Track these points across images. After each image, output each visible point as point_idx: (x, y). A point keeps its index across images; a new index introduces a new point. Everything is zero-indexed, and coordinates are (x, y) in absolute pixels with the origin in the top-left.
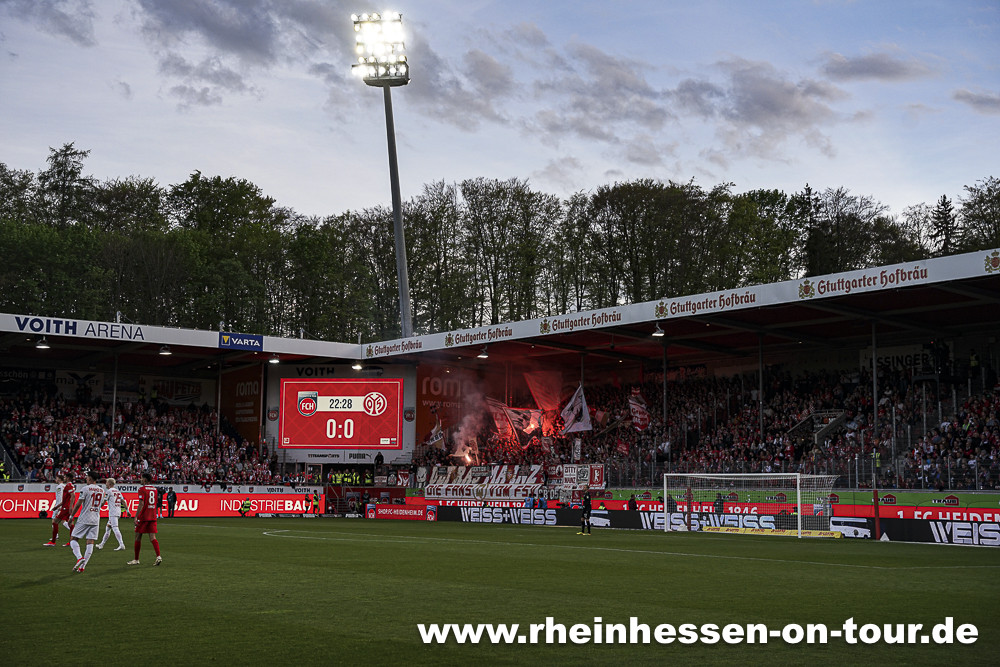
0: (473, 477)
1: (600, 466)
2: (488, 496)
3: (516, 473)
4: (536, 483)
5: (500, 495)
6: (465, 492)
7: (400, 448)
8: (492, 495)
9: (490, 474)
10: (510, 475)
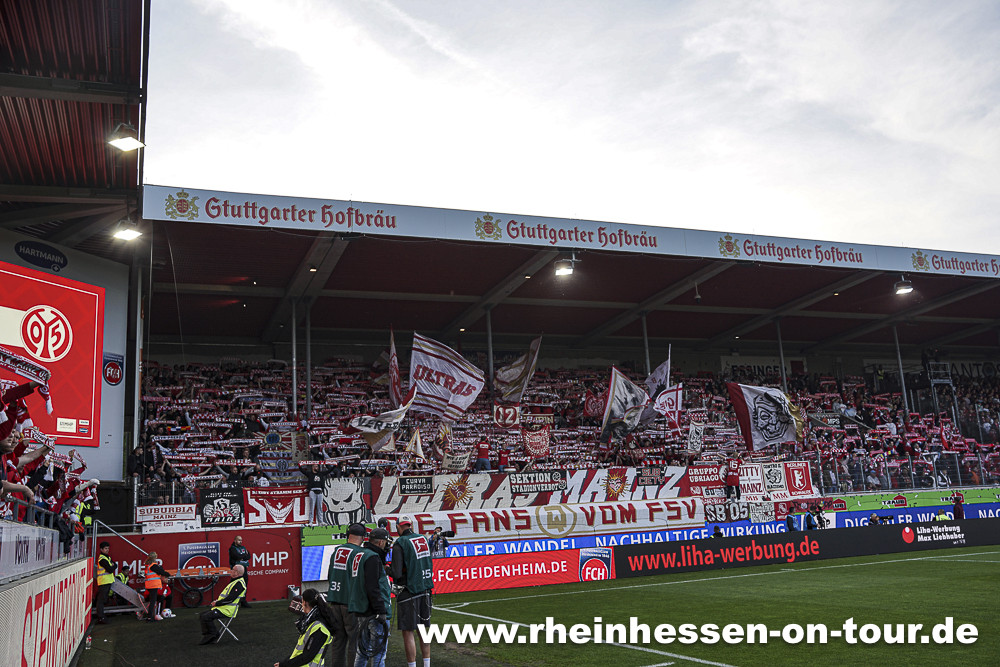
0: (515, 495)
1: (801, 464)
2: (583, 528)
3: (630, 480)
4: (681, 495)
5: (614, 521)
6: (514, 522)
7: (95, 444)
8: (590, 522)
9: (562, 488)
10: (615, 486)
